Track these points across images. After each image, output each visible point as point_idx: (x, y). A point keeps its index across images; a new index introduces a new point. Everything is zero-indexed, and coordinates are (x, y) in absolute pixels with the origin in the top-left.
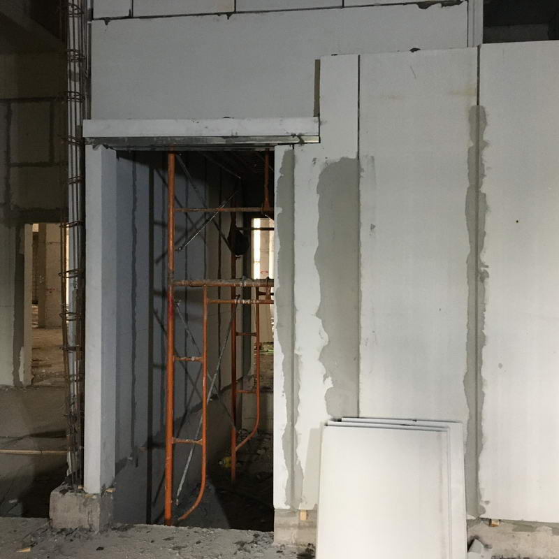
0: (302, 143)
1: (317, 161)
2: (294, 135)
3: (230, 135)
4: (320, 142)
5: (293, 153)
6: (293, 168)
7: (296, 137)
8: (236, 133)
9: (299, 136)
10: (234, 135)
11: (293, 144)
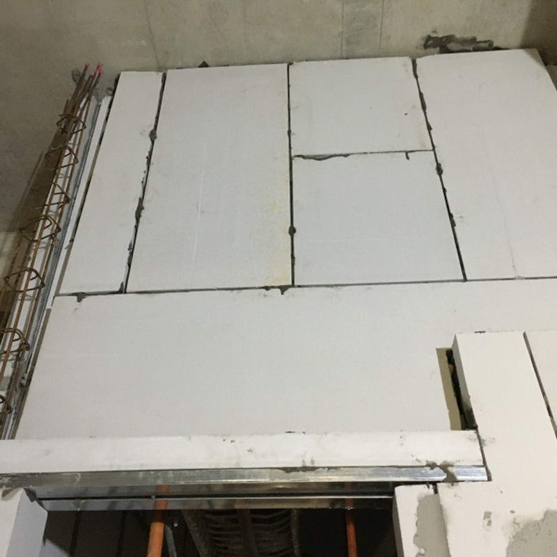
0: (452, 480)
1: (492, 518)
2: (432, 466)
3: (299, 465)
4: (490, 479)
5: (438, 500)
6: (444, 532)
7: (437, 469)
8: (312, 462)
9: (445, 467)
10: (308, 464)
11: (434, 483)
